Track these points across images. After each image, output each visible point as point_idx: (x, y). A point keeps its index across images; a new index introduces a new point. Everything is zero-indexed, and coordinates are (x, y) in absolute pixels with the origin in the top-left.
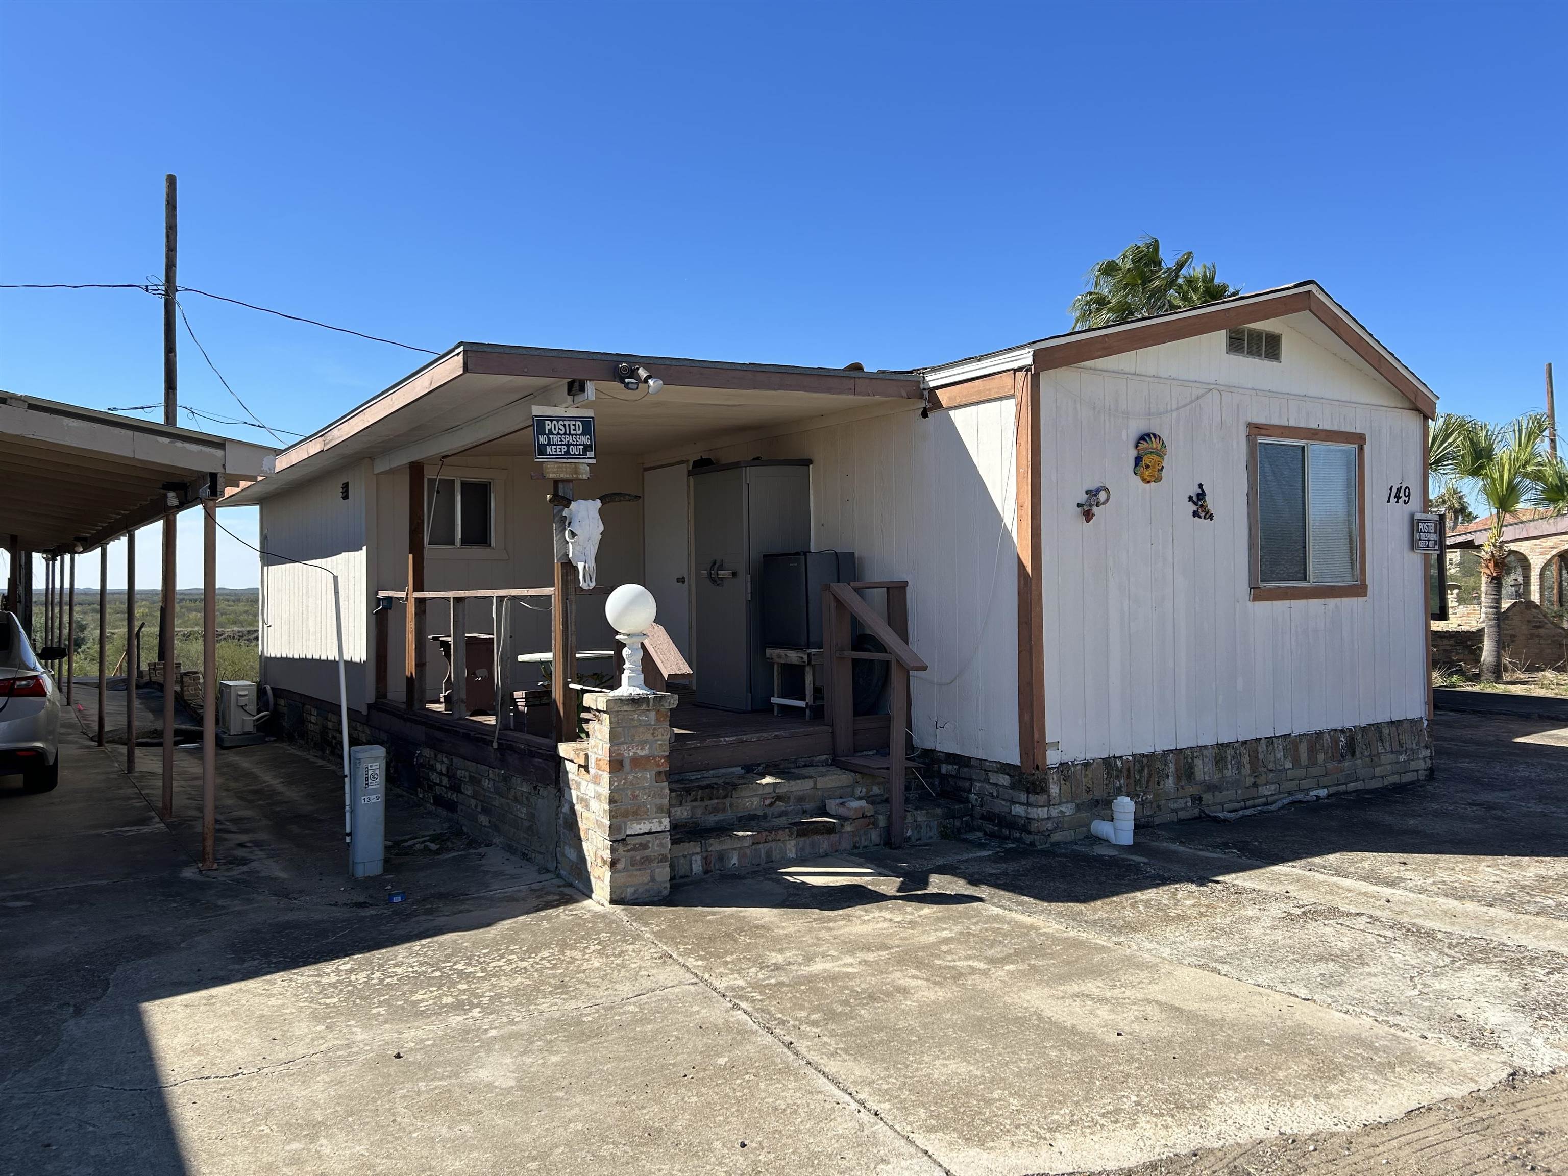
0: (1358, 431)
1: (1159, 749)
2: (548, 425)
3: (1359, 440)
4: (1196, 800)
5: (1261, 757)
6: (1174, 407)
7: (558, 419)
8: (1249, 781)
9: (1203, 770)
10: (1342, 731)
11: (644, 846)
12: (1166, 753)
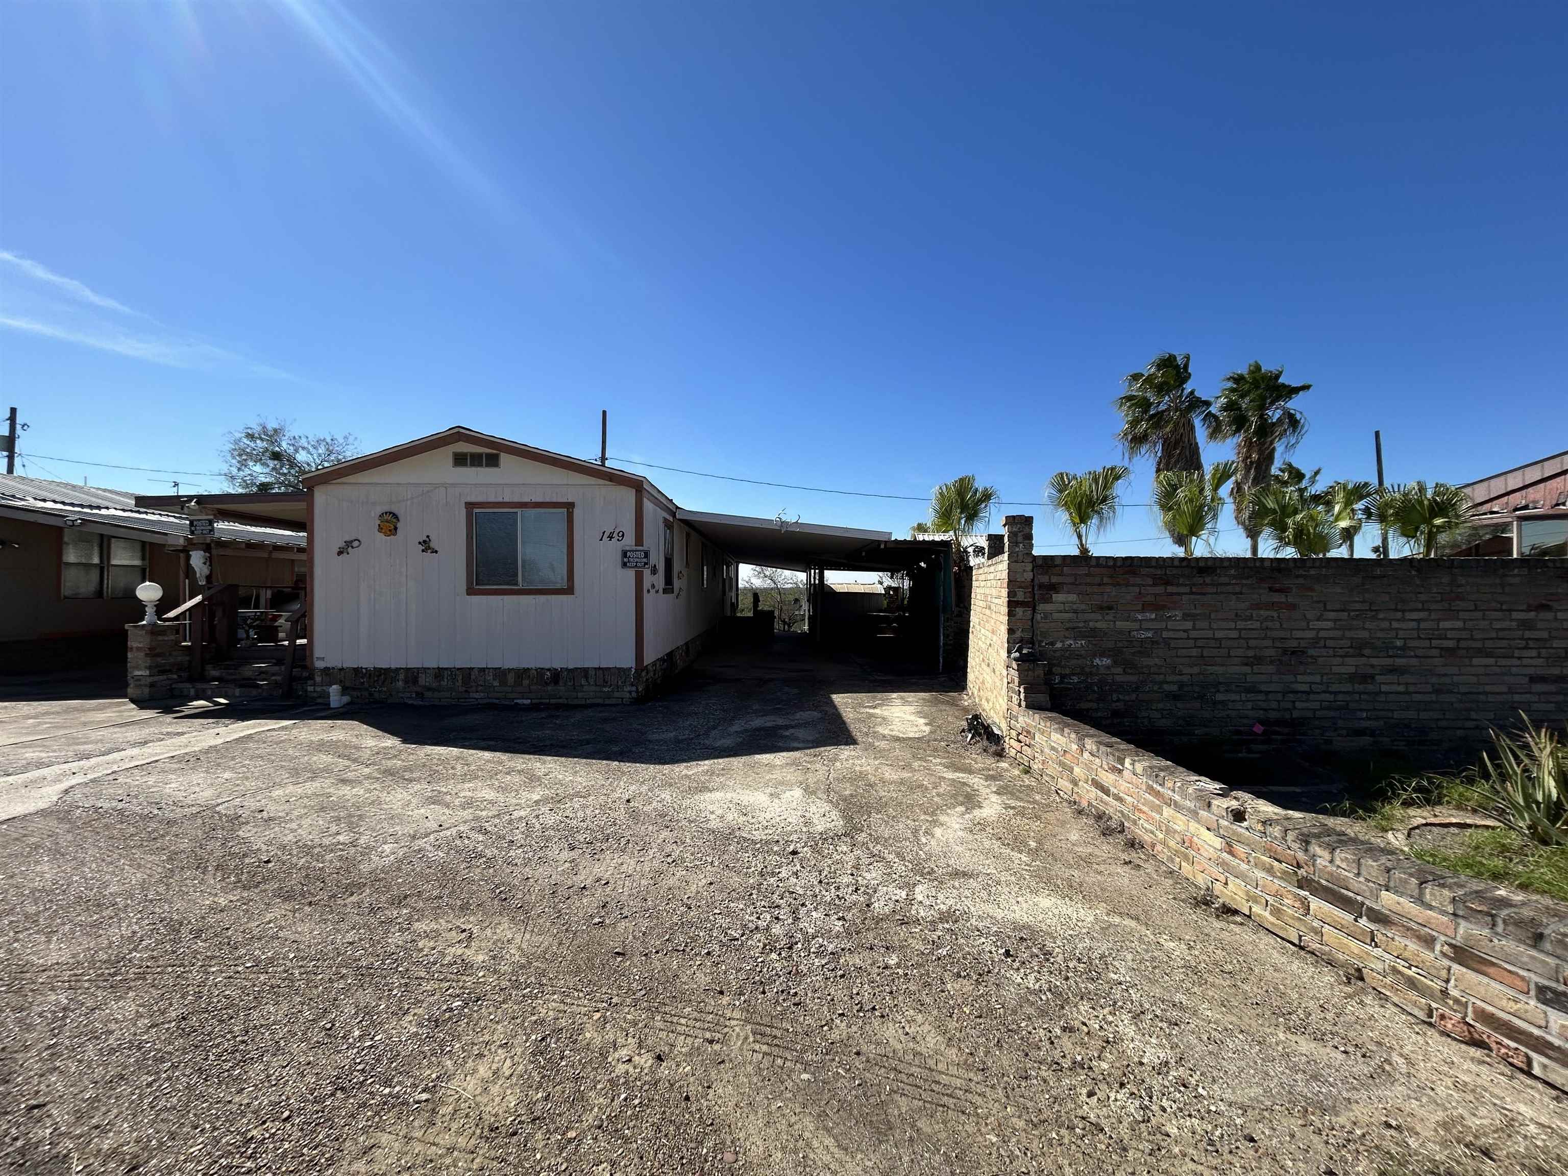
0: (570, 500)
1: (393, 666)
2: (195, 523)
3: (570, 506)
4: (420, 695)
5: (473, 677)
6: (409, 497)
7: (199, 520)
8: (462, 689)
9: (423, 680)
10: (549, 670)
11: (139, 680)
12: (398, 670)
